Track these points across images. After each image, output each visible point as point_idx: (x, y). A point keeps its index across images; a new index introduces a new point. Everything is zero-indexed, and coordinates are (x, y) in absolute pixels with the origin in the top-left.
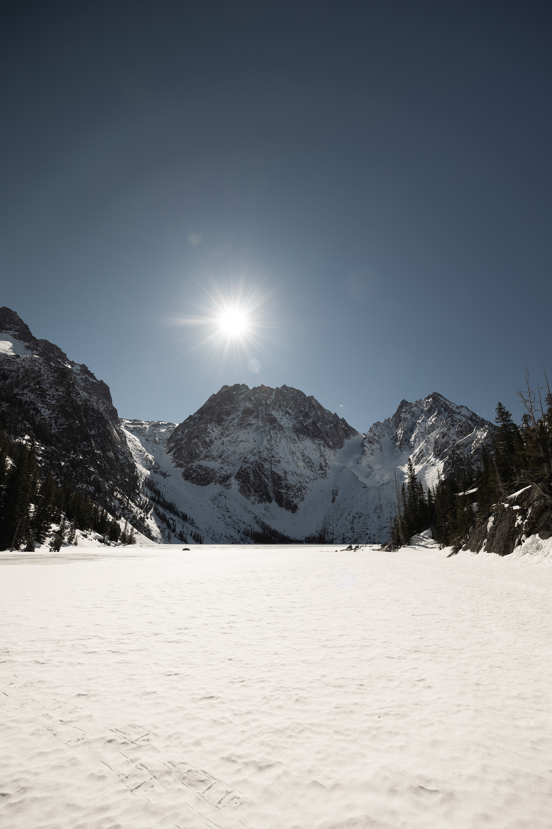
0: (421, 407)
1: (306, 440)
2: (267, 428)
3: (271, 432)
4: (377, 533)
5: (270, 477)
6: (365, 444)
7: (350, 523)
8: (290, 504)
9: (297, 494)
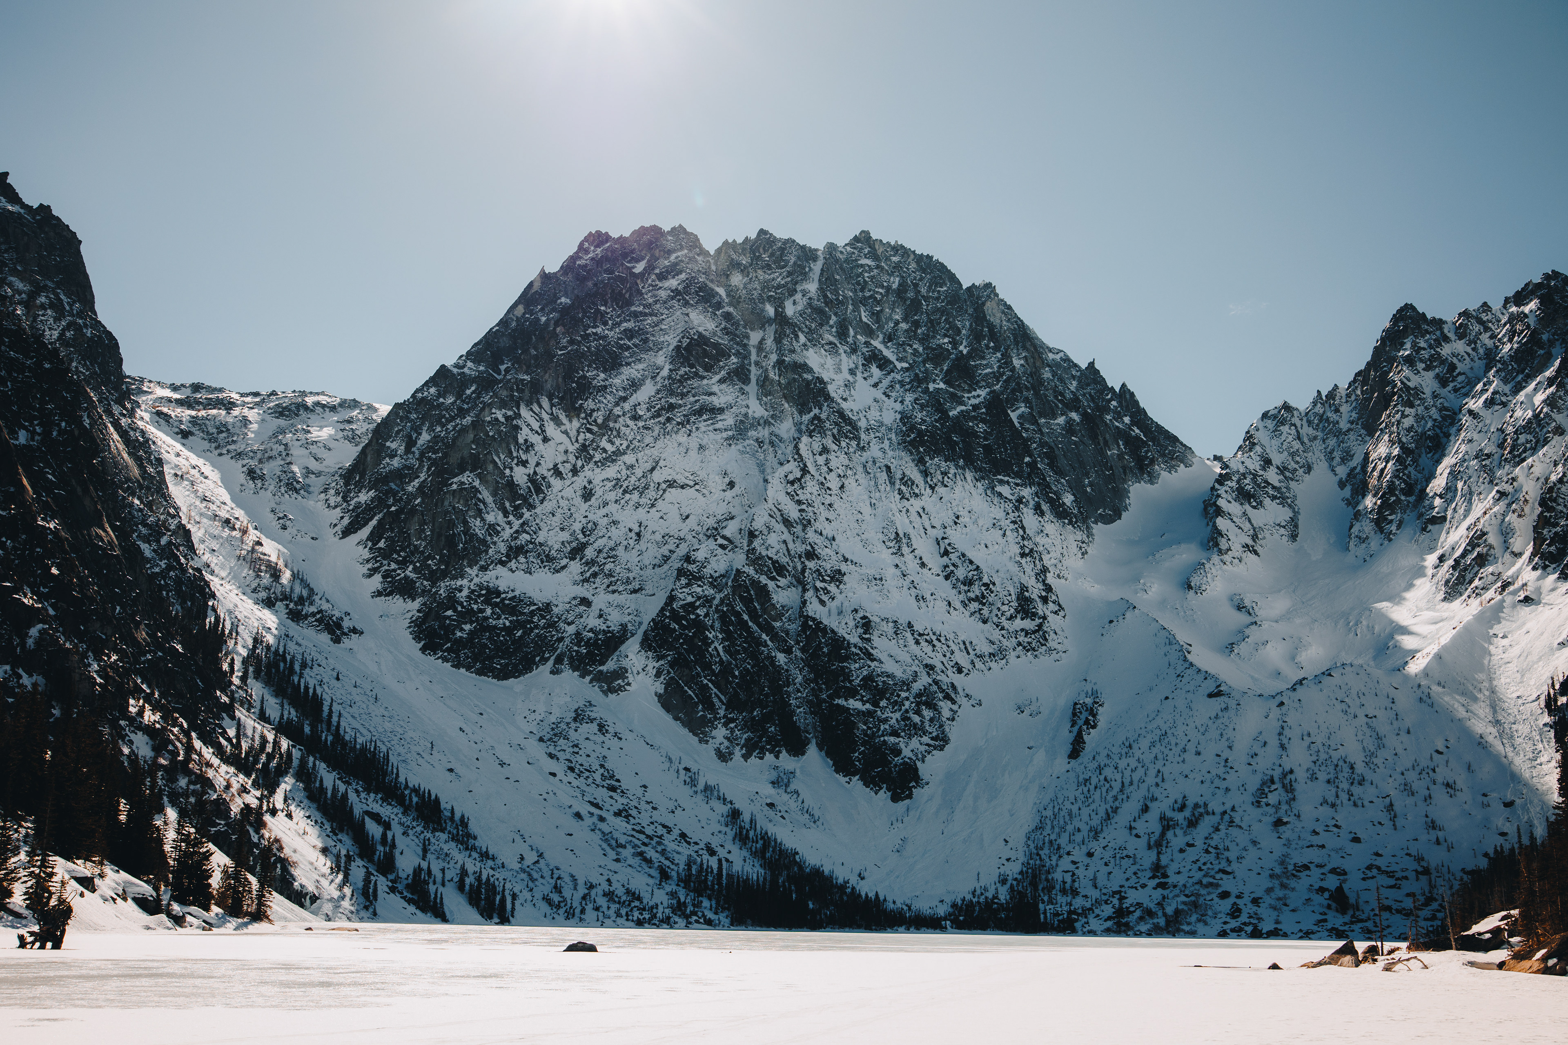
0: (1485, 338)
1: (959, 483)
2: (785, 428)
3: (802, 446)
4: (1269, 890)
5: (798, 643)
6: (1221, 503)
7: (1149, 847)
8: (885, 763)
9: (916, 719)
